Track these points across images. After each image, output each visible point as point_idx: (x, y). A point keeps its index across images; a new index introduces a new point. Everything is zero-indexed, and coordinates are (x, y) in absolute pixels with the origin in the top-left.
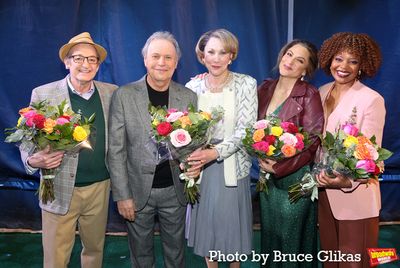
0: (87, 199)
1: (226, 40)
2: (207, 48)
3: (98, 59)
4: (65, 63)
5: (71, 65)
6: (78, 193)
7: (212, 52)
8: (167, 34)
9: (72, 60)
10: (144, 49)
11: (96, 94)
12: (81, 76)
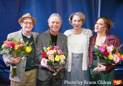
0: (29, 76)
1: (80, 16)
2: (73, 19)
3: (33, 23)
4: (21, 24)
5: (23, 25)
6: (26, 74)
7: (75, 21)
8: (57, 14)
9: (23, 23)
10: (49, 20)
11: (32, 36)
12: (27, 30)
